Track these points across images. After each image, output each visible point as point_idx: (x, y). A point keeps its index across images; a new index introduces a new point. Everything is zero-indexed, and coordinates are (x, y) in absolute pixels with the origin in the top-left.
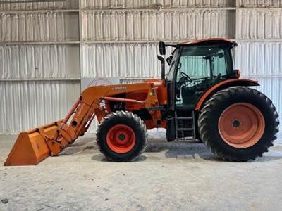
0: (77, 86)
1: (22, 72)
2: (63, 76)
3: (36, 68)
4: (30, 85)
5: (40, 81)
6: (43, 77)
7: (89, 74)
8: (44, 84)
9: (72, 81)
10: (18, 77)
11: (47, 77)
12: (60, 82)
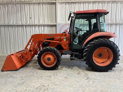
0: (54, 28)
1: (22, 20)
2: (46, 23)
3: (30, 18)
4: (27, 28)
5: (33, 25)
6: (34, 23)
7: (61, 21)
8: (35, 27)
9: (51, 25)
10: (20, 23)
11: (36, 23)
12: (44, 26)
